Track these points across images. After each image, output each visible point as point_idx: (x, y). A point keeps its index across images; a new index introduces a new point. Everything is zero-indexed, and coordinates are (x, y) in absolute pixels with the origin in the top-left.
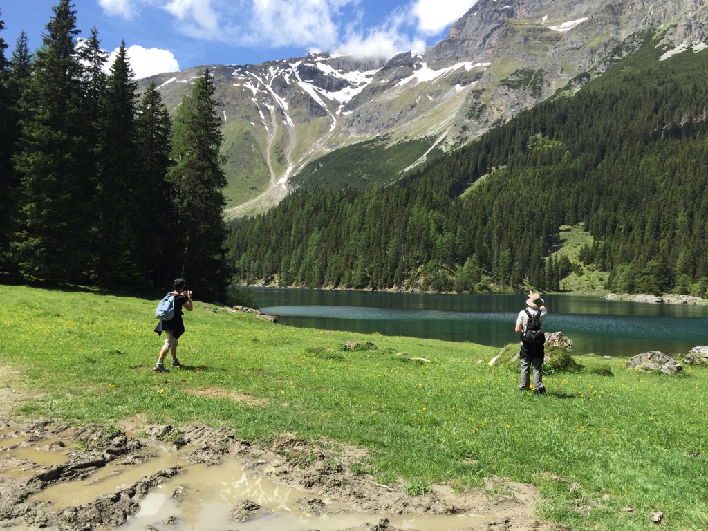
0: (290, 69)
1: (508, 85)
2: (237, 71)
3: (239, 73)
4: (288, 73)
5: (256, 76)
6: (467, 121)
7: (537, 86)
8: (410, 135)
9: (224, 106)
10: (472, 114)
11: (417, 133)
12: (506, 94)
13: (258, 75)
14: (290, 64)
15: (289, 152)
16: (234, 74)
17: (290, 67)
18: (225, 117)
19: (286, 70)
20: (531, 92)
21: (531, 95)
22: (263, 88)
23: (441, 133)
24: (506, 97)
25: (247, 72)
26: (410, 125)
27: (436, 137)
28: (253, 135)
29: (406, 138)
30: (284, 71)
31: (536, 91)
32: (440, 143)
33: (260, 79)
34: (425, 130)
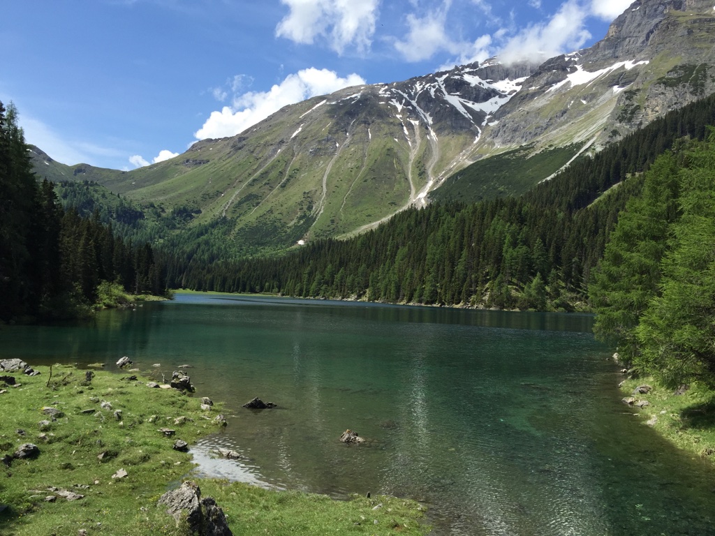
0: (436, 83)
1: (664, 83)
2: (383, 89)
3: (386, 91)
4: (434, 87)
5: (402, 93)
6: (618, 125)
7: (699, 82)
8: (556, 142)
9: (369, 124)
10: (623, 117)
11: (562, 141)
12: (663, 93)
13: (404, 92)
14: (436, 78)
15: (430, 167)
16: (380, 92)
17: (437, 81)
18: (370, 135)
19: (432, 85)
20: (691, 90)
21: (691, 93)
22: (407, 103)
23: (588, 140)
24: (662, 96)
25: (393, 90)
26: (558, 133)
27: (583, 143)
28: (396, 151)
29: (551, 146)
30: (430, 86)
31: (698, 87)
32: (587, 150)
33: (405, 95)
34: (572, 137)
